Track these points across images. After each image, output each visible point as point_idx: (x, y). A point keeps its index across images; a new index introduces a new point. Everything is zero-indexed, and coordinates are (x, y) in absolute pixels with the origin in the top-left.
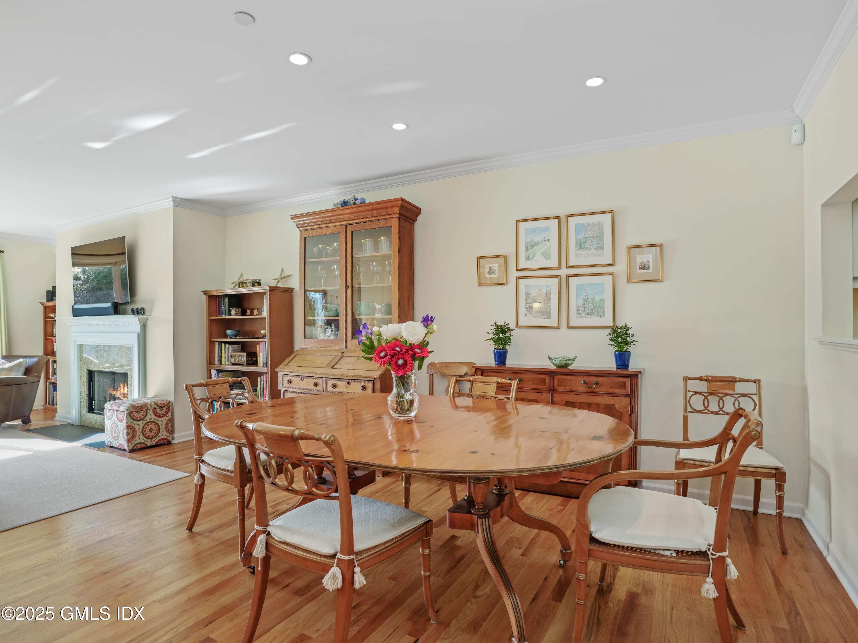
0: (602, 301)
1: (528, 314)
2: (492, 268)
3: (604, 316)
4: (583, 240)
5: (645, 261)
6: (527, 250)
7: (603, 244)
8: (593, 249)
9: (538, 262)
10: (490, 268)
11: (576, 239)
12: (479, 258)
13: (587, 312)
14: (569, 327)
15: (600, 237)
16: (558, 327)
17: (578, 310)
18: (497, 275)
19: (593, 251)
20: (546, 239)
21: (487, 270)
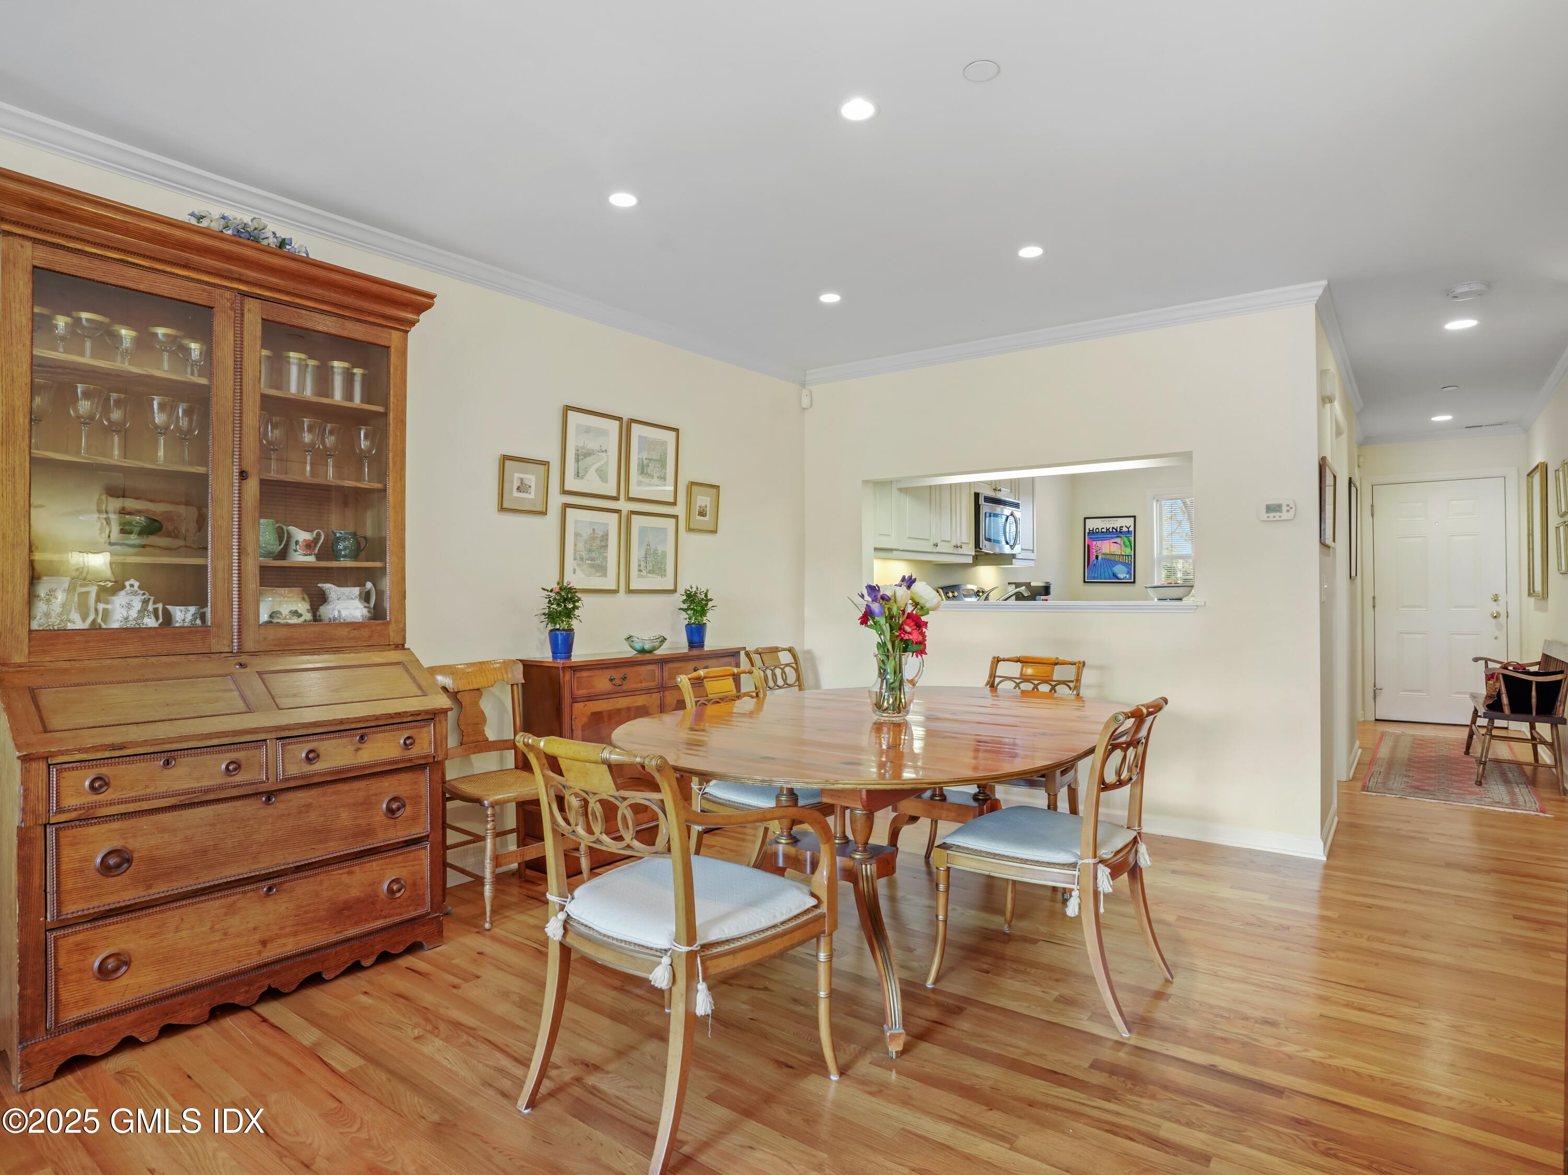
0: (664, 554)
1: (577, 569)
2: (526, 482)
3: (665, 575)
4: (645, 462)
5: (703, 505)
6: (577, 460)
7: (665, 473)
8: (655, 478)
9: (590, 484)
10: (522, 480)
11: (639, 459)
12: (505, 458)
13: (648, 569)
14: (630, 591)
15: (662, 462)
16: (615, 592)
17: (640, 566)
18: (532, 496)
19: (655, 481)
20: (603, 449)
21: (516, 485)
